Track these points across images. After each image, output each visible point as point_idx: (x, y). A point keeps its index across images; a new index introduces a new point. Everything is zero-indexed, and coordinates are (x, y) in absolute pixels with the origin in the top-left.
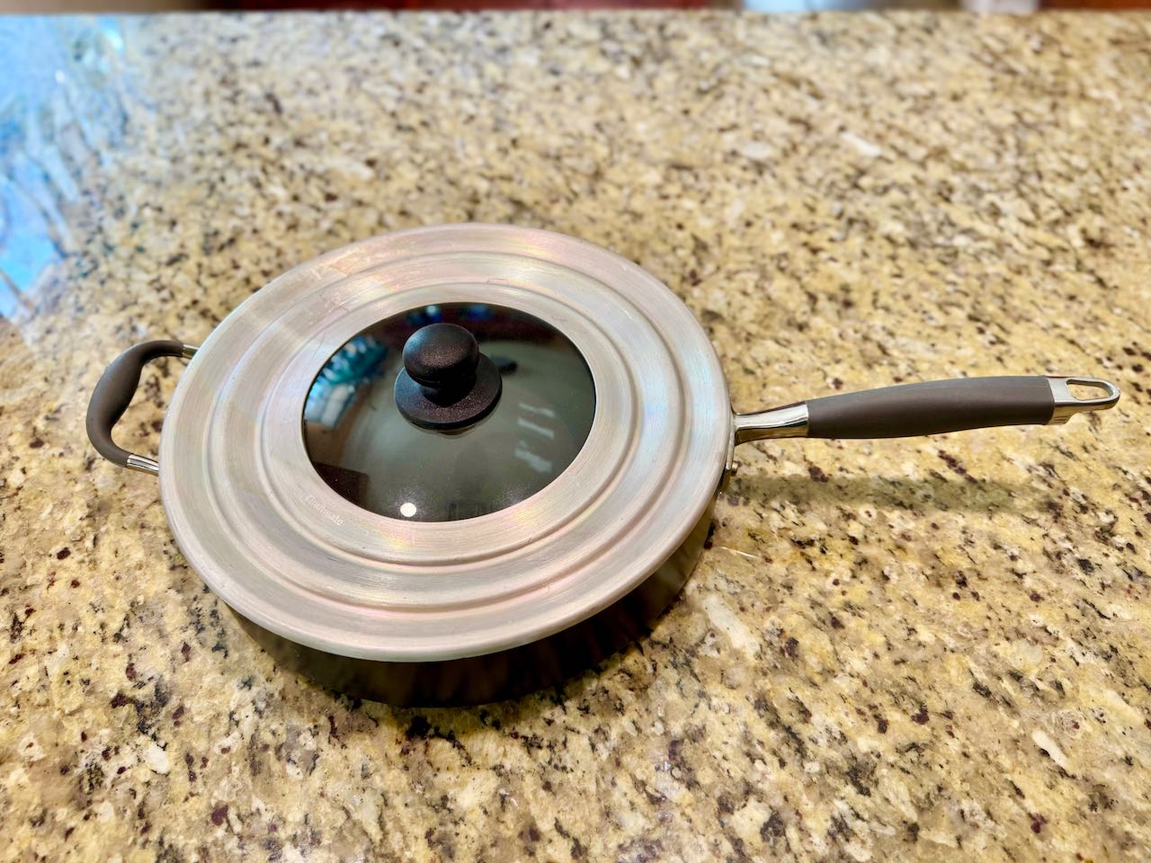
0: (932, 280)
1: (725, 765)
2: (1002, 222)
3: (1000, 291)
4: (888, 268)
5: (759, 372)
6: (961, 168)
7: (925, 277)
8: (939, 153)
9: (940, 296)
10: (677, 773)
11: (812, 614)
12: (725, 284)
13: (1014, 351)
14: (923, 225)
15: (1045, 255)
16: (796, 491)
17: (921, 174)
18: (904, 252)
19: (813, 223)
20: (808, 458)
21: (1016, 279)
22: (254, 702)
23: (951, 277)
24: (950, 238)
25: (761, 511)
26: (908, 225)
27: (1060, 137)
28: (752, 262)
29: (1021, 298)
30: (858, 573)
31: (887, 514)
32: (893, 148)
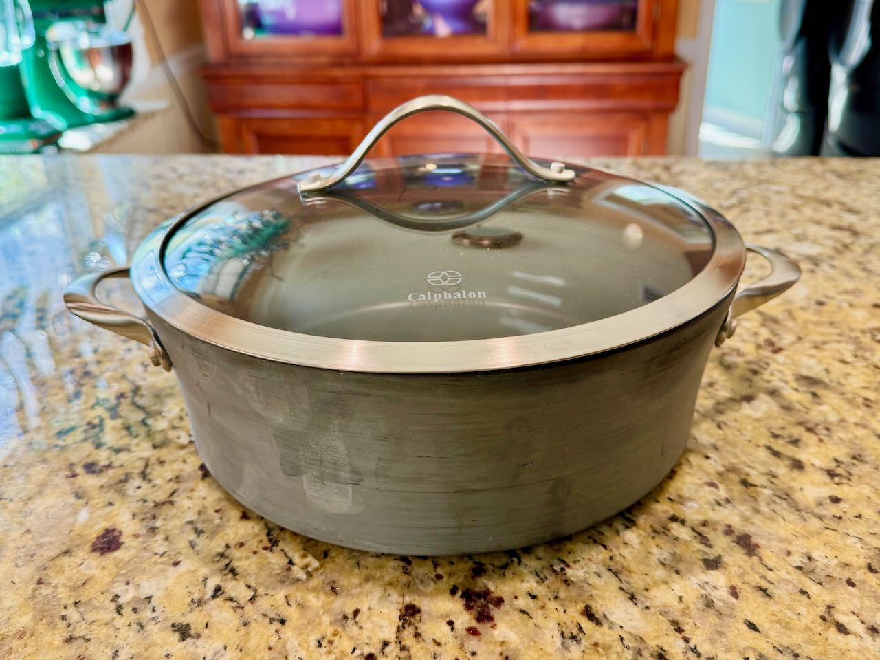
12: (814, 352)
28: (840, 335)
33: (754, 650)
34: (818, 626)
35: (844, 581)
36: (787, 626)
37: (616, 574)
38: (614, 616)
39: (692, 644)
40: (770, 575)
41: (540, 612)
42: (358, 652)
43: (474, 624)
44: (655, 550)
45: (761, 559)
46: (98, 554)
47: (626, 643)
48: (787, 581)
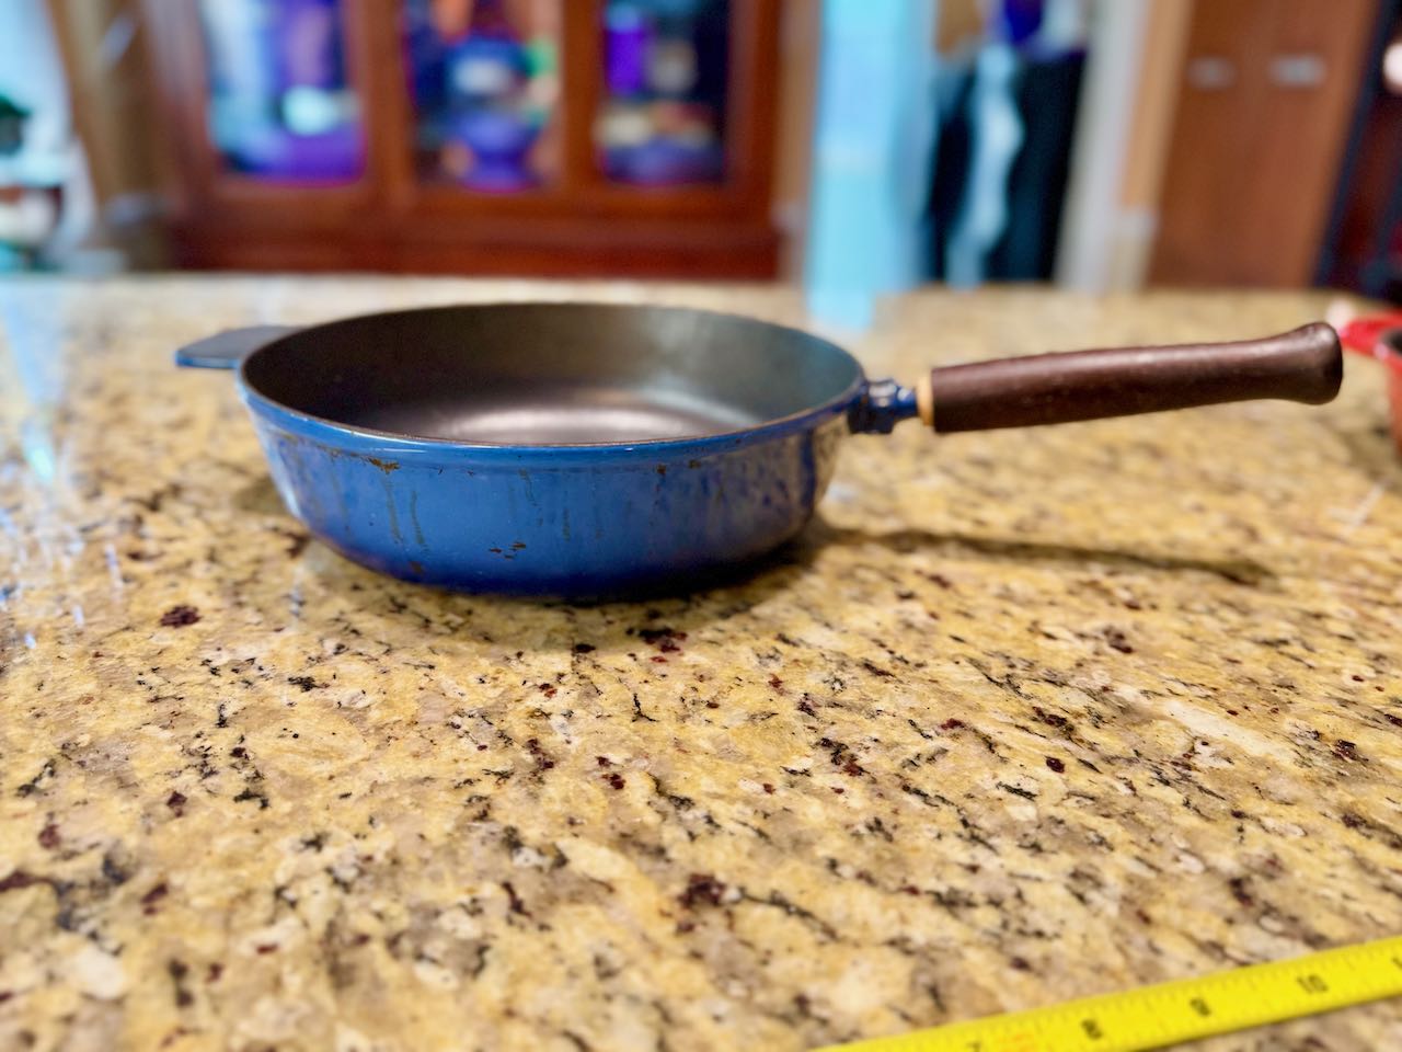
1: (1353, 906)
10: (1268, 922)
11: (1351, 712)
22: (329, 870)
30: (1381, 668)
33: (963, 656)
34: (1027, 636)
36: (994, 637)
39: (898, 654)
42: (529, 684)
43: (659, 654)
46: (171, 628)
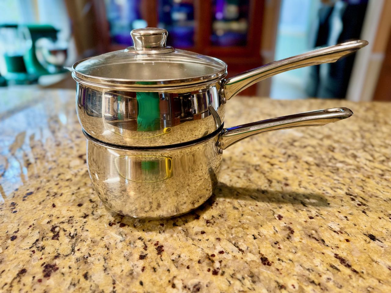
0: (328, 178)
2: (358, 159)
3: (361, 184)
4: (306, 173)
5: (240, 209)
6: (338, 142)
7: (323, 177)
8: (329, 137)
9: (331, 184)
12: (230, 173)
13: (371, 209)
14: (322, 159)
15: (381, 172)
16: (252, 270)
17: (320, 142)
18: (314, 167)
19: (272, 156)
20: (261, 252)
21: (367, 180)
23: (336, 177)
24: (335, 164)
25: (230, 279)
26: (315, 158)
27: (379, 134)
28: (244, 167)
29: (371, 187)
31: (305, 288)
32: (309, 134)
34: (166, 285)
35: (186, 266)
37: (105, 260)
38: (94, 277)
40: (161, 263)
41: (69, 274)
43: (42, 278)
44: (125, 251)
45: (161, 256)
47: (92, 288)
48: (165, 265)
